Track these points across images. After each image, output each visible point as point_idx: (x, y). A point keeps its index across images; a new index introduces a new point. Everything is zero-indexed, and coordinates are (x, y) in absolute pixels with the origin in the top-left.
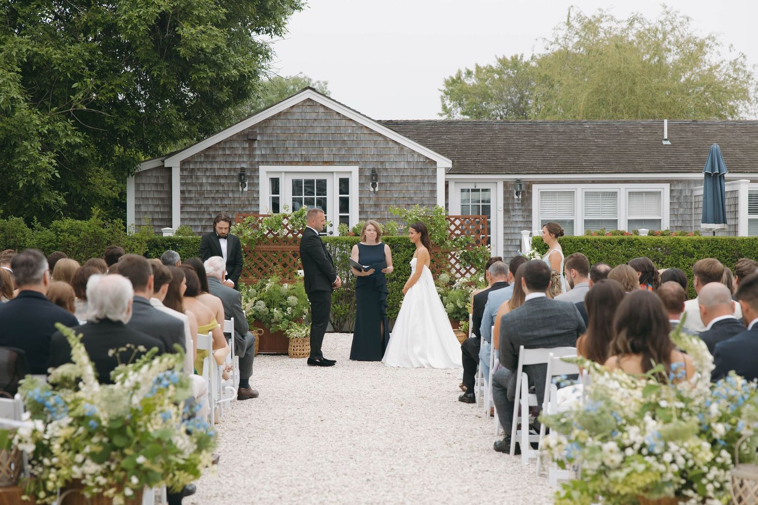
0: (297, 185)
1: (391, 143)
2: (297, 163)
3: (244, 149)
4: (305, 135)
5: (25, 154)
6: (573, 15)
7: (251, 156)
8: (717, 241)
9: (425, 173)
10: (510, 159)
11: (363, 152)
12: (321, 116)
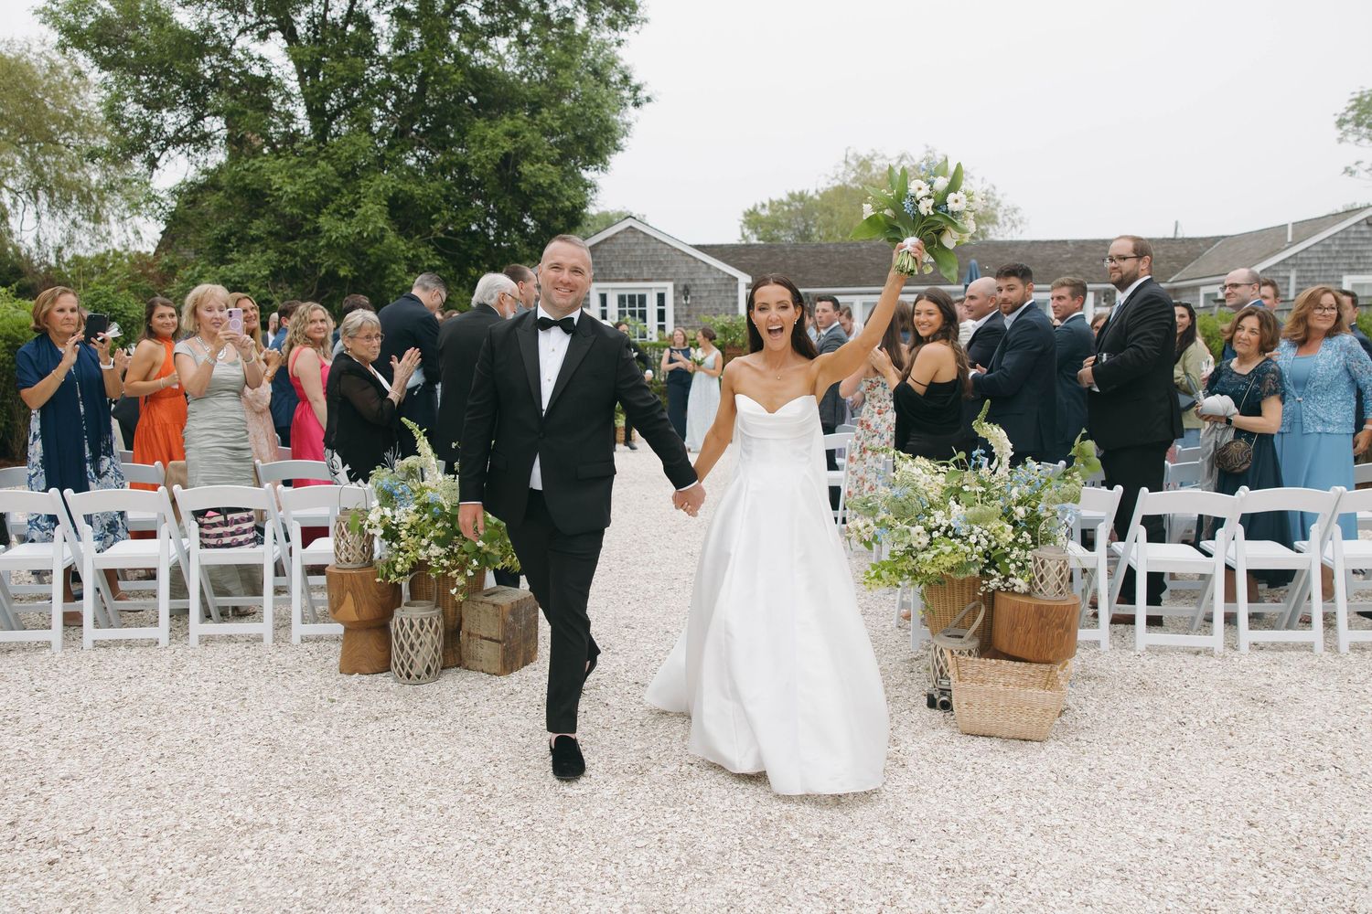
0: (621, 299)
1: (700, 263)
2: (622, 281)
6: (850, 154)
9: (729, 288)
10: (800, 275)
11: (677, 271)
12: (642, 241)
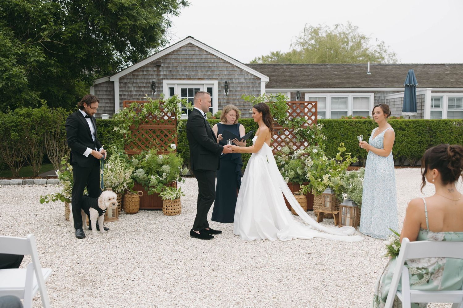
0: (184, 92)
1: (235, 68)
2: (184, 79)
3: (154, 71)
4: (188, 63)
5: (3, 66)
7: (158, 75)
8: (419, 122)
9: (254, 84)
10: (294, 81)
11: (220, 73)
12: (197, 53)
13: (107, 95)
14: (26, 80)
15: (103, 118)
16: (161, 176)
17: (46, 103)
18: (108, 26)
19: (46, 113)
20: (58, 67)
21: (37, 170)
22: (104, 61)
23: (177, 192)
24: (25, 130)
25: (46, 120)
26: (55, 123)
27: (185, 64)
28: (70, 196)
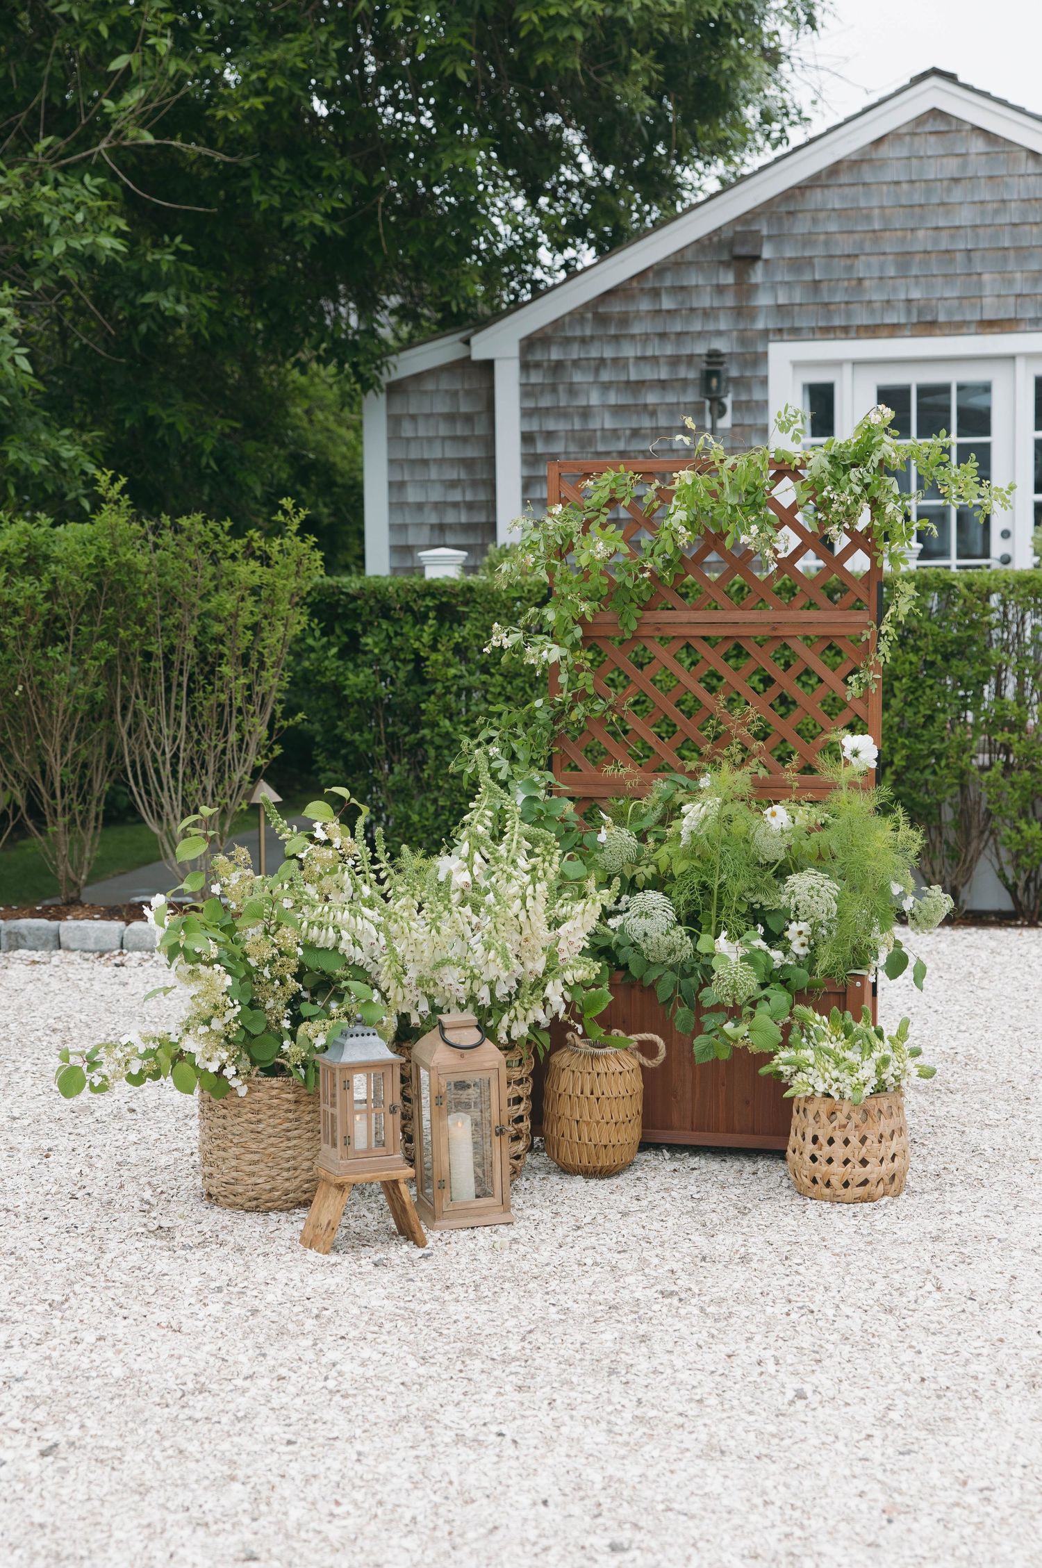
2: (893, 330)
3: (720, 289)
4: (920, 234)
7: (743, 312)
12: (978, 167)
13: (454, 438)
14: (24, 364)
15: (432, 573)
16: (774, 938)
17: (122, 492)
18: (464, 35)
19: (121, 550)
20: (195, 288)
21: (78, 869)
22: (438, 243)
23: (882, 1049)
24: (11, 645)
25: (124, 589)
26: (171, 600)
27: (903, 240)
28: (225, 1055)
